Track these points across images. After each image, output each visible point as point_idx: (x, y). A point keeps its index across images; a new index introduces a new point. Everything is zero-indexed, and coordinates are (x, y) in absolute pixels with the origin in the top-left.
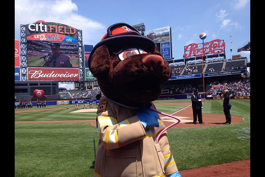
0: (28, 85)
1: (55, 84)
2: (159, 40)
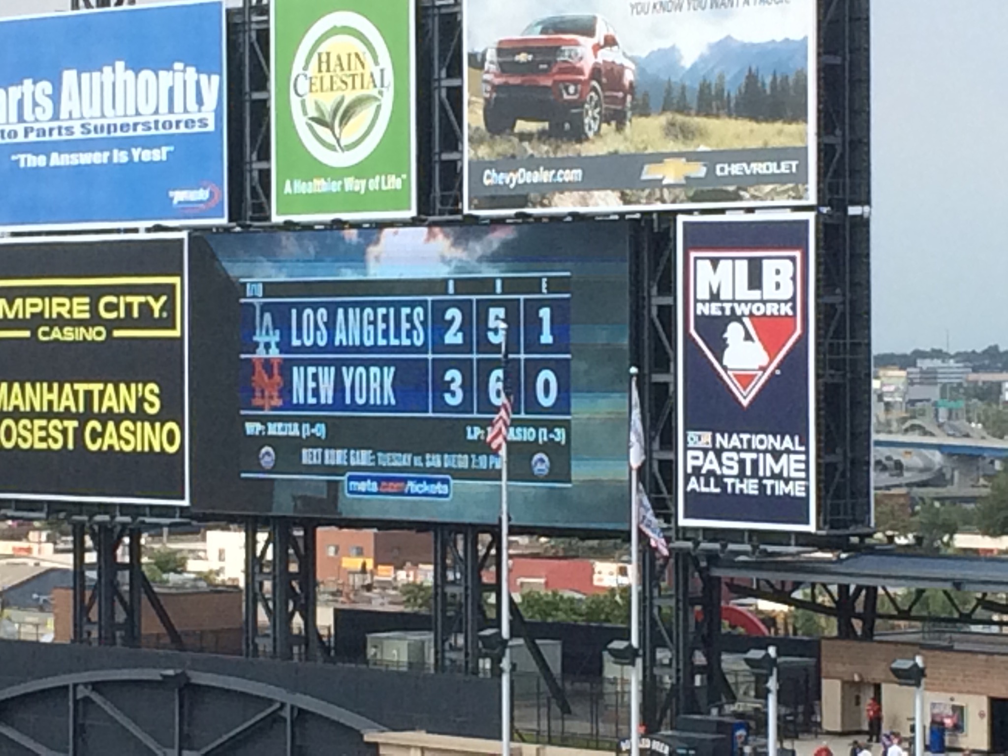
2: (659, 158)
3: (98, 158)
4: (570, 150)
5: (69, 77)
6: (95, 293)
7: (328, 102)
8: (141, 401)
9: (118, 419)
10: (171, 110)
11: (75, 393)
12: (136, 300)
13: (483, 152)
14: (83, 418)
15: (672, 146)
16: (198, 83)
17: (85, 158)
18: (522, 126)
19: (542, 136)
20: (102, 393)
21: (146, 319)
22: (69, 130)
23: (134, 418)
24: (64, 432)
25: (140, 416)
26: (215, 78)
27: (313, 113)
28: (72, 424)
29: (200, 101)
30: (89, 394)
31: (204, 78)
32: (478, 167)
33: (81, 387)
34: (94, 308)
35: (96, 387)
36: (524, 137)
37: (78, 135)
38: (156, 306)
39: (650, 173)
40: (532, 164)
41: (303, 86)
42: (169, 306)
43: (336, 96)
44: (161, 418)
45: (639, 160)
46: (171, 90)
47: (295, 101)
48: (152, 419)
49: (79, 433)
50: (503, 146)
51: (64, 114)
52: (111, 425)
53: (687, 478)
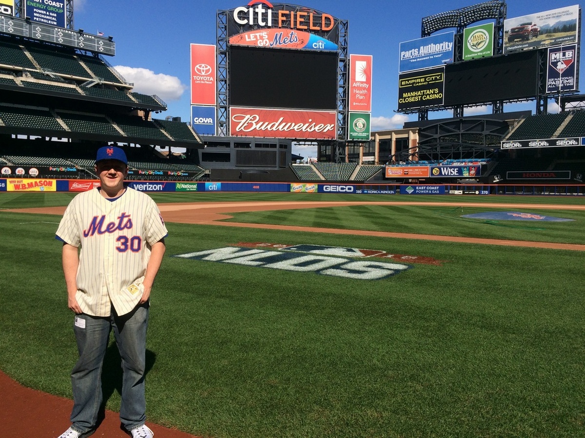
0: (232, 145)
1: (286, 147)
2: (545, 40)
3: (427, 58)
4: (526, 42)
5: (422, 48)
6: (425, 78)
7: (475, 43)
8: (434, 92)
9: (429, 95)
10: (442, 49)
11: (421, 93)
12: (434, 77)
13: (507, 45)
14: (422, 96)
15: (547, 38)
16: (448, 44)
17: (424, 59)
18: (515, 40)
19: (520, 41)
20: (426, 92)
21: (436, 79)
22: (421, 55)
23: (433, 94)
24: (418, 98)
25: (434, 93)
26: (452, 43)
27: (472, 45)
28: (420, 97)
29: (448, 47)
30: (424, 92)
31: (449, 43)
32: (506, 48)
33: (422, 91)
34: (425, 80)
35: (425, 91)
36: (516, 42)
37: (423, 55)
38: (438, 78)
39: (542, 43)
40: (518, 45)
41: (470, 41)
42: (441, 77)
43: (477, 42)
44: (438, 93)
45: (540, 42)
46: (443, 46)
47: (468, 44)
48: (436, 94)
49: (421, 98)
50: (511, 44)
51: (420, 53)
52: (428, 96)
53: (548, 86)
